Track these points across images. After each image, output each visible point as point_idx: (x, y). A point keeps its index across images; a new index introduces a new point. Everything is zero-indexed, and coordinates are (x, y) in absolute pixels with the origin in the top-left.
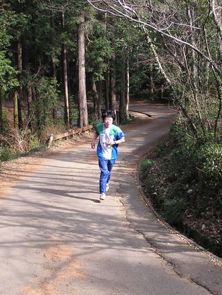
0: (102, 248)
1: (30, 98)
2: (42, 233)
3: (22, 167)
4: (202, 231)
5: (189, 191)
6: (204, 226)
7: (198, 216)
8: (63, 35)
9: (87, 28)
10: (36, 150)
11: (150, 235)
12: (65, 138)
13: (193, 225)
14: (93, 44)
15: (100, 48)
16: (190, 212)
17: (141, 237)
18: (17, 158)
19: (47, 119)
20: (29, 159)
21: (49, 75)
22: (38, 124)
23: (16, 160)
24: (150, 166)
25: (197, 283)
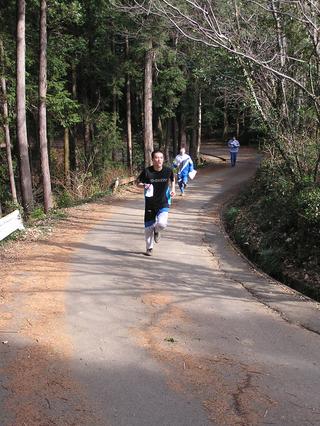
0: (198, 297)
1: (86, 136)
2: (130, 281)
3: (90, 214)
4: (305, 281)
5: (288, 240)
6: (307, 276)
7: (300, 266)
8: (127, 64)
9: (155, 55)
10: (100, 196)
11: (249, 284)
12: (131, 183)
13: (295, 275)
14: (162, 75)
15: (172, 80)
16: (290, 262)
17: (239, 286)
18: (80, 204)
19: (107, 162)
20: (95, 206)
21: (109, 110)
22: (96, 167)
23: (80, 207)
24: (235, 215)
25: (308, 329)
